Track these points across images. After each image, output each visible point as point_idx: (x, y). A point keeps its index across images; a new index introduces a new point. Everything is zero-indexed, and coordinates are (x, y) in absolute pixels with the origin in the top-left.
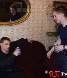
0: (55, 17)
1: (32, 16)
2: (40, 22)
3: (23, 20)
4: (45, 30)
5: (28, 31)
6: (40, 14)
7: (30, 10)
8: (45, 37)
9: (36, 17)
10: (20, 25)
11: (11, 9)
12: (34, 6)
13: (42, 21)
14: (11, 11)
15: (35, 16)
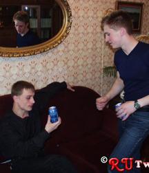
0: (107, 36)
1: (74, 35)
2: (90, 46)
3: (56, 42)
4: (100, 63)
5: (66, 67)
6: (90, 30)
7: (69, 21)
8: (100, 78)
9: (81, 35)
10: (50, 54)
11: (16, 22)
12: (77, 13)
13: (94, 45)
14: (17, 28)
15: (78, 34)
